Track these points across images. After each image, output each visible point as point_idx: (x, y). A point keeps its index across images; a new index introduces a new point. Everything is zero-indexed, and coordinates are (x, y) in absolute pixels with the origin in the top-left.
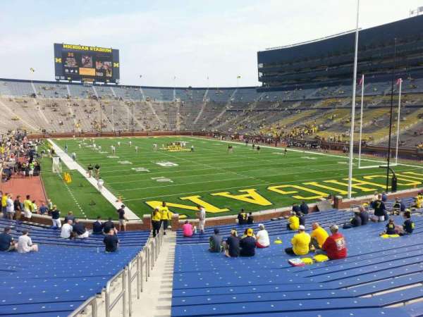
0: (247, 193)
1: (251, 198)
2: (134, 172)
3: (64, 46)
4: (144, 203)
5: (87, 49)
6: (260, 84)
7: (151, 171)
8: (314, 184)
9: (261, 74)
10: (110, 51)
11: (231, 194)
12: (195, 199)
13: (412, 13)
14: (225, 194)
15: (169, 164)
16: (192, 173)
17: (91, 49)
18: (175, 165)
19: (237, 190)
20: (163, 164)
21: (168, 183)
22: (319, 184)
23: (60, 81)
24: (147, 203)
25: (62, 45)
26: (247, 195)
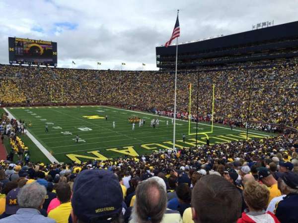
1: (129, 152)
3: (16, 40)
4: (65, 155)
5: (34, 41)
6: (158, 69)
9: (159, 62)
10: (50, 43)
11: (118, 150)
12: (96, 153)
13: (254, 27)
14: (115, 150)
15: (87, 129)
16: (99, 136)
17: (36, 42)
18: (90, 129)
20: (82, 129)
21: (82, 142)
23: (13, 64)
24: (67, 155)
26: (127, 150)
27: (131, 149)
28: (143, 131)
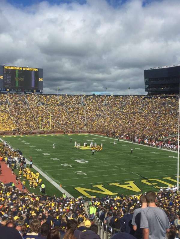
1: (130, 187)
2: (62, 167)
3: (5, 67)
4: (73, 188)
7: (73, 166)
8: (169, 178)
9: (147, 86)
10: (37, 70)
11: (120, 184)
12: (100, 187)
14: (117, 184)
15: (83, 161)
17: (24, 69)
18: (87, 162)
19: (123, 182)
20: (79, 161)
22: (172, 178)
23: (2, 92)
24: (75, 188)
26: (129, 185)
27: (132, 184)
28: (139, 164)
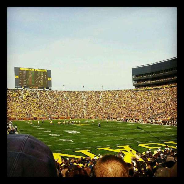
0: (123, 148)
2: (50, 136)
3: (20, 69)
5: (33, 70)
7: (61, 136)
9: (134, 82)
10: (46, 71)
12: (85, 152)
15: (74, 132)
17: (36, 70)
19: (116, 146)
20: (70, 132)
21: (70, 142)
23: (18, 89)
25: (19, 68)
